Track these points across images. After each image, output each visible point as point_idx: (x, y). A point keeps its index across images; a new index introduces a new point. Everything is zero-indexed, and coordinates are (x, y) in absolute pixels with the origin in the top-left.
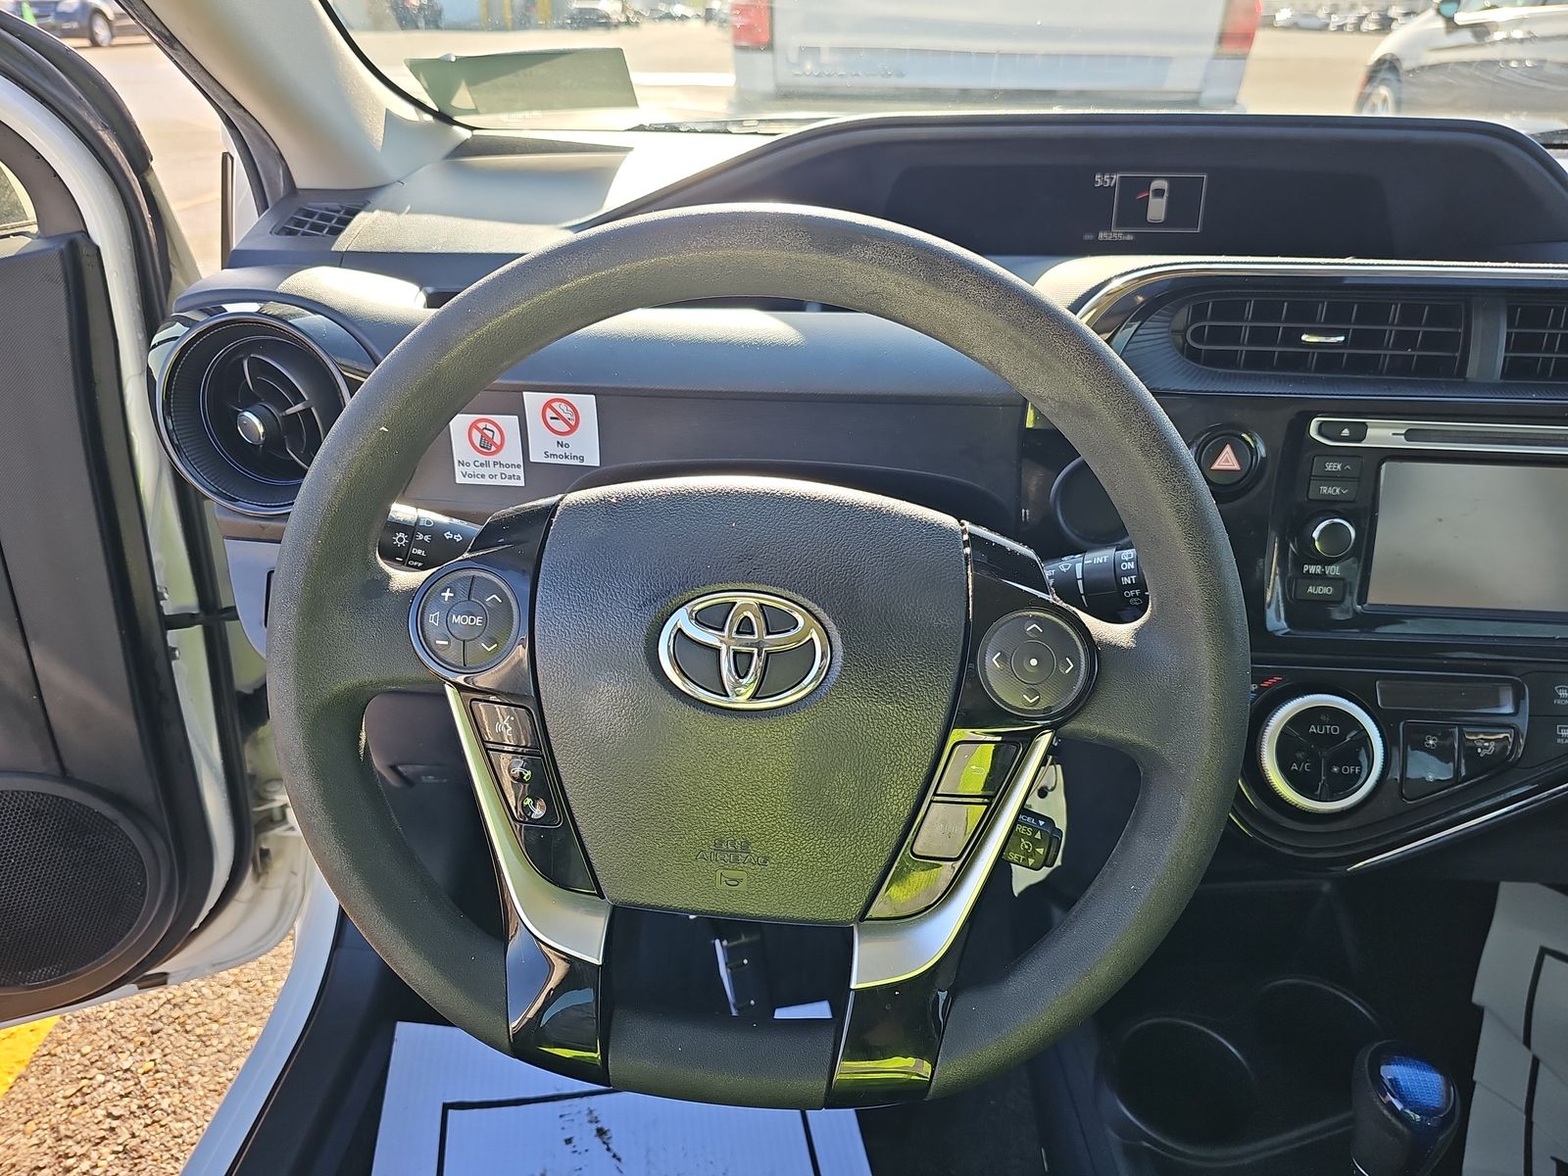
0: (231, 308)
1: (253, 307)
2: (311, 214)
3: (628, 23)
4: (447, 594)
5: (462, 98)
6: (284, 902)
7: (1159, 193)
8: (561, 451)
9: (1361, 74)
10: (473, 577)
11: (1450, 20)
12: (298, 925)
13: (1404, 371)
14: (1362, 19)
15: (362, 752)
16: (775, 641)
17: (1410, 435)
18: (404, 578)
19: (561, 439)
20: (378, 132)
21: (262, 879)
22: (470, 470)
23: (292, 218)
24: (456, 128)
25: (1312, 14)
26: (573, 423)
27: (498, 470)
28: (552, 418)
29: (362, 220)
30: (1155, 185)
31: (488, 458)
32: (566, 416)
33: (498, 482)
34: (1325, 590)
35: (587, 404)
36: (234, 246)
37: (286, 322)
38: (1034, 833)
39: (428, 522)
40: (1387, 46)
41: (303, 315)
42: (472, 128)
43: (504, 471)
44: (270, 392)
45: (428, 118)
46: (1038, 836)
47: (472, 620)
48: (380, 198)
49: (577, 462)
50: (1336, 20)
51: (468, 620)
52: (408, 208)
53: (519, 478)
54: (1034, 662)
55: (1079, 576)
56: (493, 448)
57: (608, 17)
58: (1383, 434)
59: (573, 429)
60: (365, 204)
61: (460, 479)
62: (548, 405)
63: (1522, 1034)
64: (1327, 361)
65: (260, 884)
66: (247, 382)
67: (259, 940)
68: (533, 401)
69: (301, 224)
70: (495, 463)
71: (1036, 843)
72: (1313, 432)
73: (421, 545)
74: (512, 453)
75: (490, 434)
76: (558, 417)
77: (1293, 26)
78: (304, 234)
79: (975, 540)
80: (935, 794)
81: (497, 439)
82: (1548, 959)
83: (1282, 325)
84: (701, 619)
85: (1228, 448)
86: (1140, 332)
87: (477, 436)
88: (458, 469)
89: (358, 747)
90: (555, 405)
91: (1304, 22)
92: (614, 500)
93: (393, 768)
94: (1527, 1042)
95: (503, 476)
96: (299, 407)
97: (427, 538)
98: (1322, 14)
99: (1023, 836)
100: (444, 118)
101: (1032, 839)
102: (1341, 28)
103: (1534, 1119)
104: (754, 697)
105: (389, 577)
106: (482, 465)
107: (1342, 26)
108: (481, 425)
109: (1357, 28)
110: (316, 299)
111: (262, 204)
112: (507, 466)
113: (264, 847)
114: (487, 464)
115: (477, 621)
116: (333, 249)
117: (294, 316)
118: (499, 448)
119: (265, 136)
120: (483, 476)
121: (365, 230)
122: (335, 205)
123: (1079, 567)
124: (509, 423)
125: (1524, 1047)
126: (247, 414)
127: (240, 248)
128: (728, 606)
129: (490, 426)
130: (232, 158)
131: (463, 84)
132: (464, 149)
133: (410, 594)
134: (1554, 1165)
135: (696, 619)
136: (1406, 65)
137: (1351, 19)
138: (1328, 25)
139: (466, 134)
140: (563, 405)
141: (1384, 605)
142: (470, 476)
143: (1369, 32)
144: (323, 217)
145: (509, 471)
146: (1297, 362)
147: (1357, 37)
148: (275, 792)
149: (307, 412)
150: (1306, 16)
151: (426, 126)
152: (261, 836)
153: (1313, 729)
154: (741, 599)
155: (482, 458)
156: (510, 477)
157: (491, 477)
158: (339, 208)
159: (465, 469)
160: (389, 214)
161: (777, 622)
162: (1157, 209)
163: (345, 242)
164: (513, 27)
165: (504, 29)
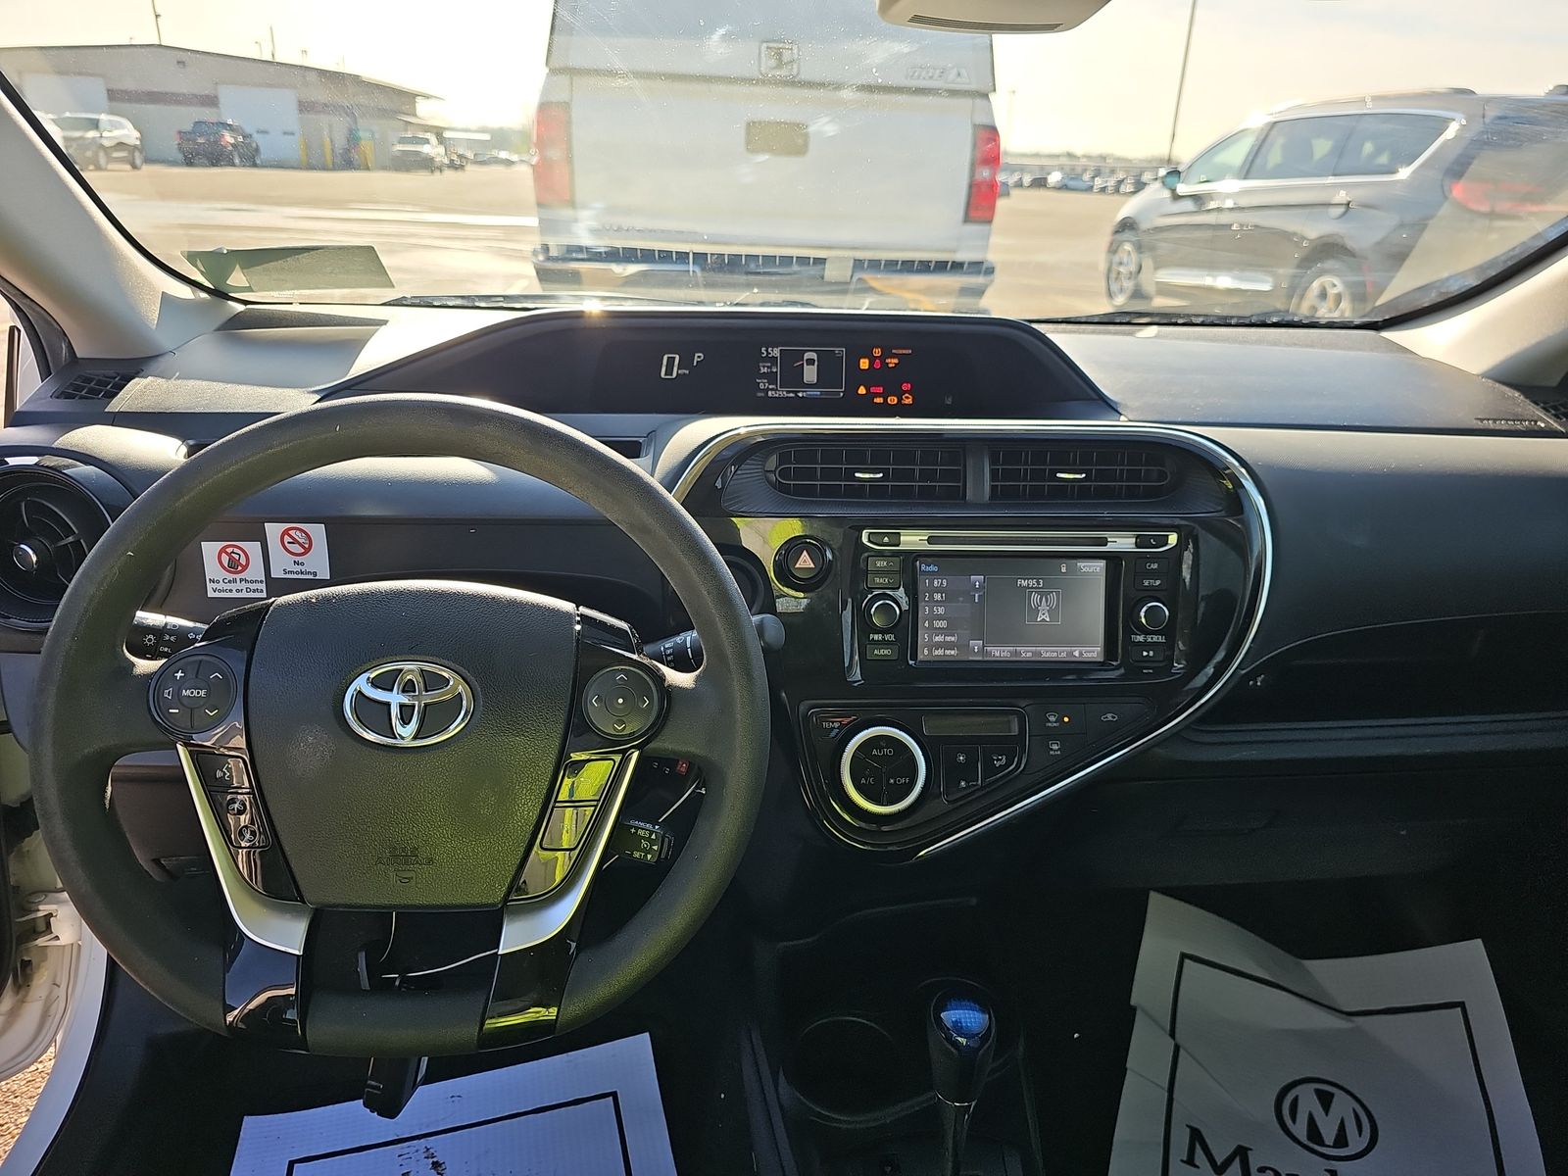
0: (12, 461)
1: (32, 460)
2: (88, 380)
3: (452, 166)
4: (179, 675)
5: (237, 279)
6: (45, 1015)
7: (810, 362)
8: (298, 568)
9: (1109, 228)
10: (201, 661)
11: (1173, 191)
12: (59, 1038)
13: (927, 496)
14: (1120, 182)
15: (107, 802)
16: (430, 697)
17: (931, 540)
18: (144, 666)
19: (297, 559)
20: (152, 313)
21: (22, 993)
22: (219, 586)
23: (71, 384)
24: (230, 302)
25: (1078, 177)
26: (307, 546)
27: (244, 585)
28: (289, 543)
29: (136, 385)
30: (807, 356)
31: (235, 576)
32: (301, 541)
33: (244, 595)
34: (886, 652)
35: (318, 532)
36: (18, 408)
37: (58, 471)
38: (651, 835)
39: (174, 626)
40: (1129, 208)
41: (76, 466)
42: (245, 302)
43: (247, 586)
44: (42, 529)
45: (204, 295)
46: (653, 837)
47: (198, 693)
48: (155, 366)
49: (311, 577)
50: (1098, 182)
51: (195, 693)
52: (178, 374)
53: (262, 591)
54: (621, 701)
55: (689, 646)
56: (240, 568)
57: (432, 159)
58: (913, 540)
59: (307, 551)
60: (139, 372)
61: (211, 594)
62: (286, 532)
63: (1168, 1027)
64: (875, 491)
65: (20, 996)
66: (23, 521)
67: (19, 1054)
68: (273, 530)
69: (79, 388)
70: (241, 580)
71: (652, 842)
72: (865, 540)
73: (168, 644)
74: (256, 571)
75: (237, 557)
76: (294, 541)
77: (1063, 187)
78: (82, 397)
79: (584, 619)
80: (556, 801)
81: (243, 561)
82: (1187, 962)
83: (844, 467)
84: (375, 683)
85: (805, 553)
86: (739, 472)
87: (225, 559)
88: (210, 586)
89: (104, 797)
90: (292, 532)
91: (1071, 183)
92: (314, 600)
93: (157, 861)
94: (1172, 1034)
95: (248, 590)
96: (71, 539)
97: (172, 639)
98: (1086, 177)
99: (643, 838)
100: (220, 294)
101: (649, 839)
102: (1103, 190)
103: (1175, 1096)
104: (415, 738)
105: (133, 665)
106: (230, 582)
107: (1105, 187)
108: (229, 550)
109: (1117, 190)
110: (88, 453)
111: (45, 371)
112: (252, 582)
113: (26, 958)
114: (235, 581)
115: (202, 693)
116: (106, 410)
117: (68, 467)
118: (245, 568)
119: (50, 319)
120: (231, 591)
121: (137, 394)
122: (111, 373)
123: (689, 639)
124: (253, 548)
125: (1169, 1038)
126: (22, 546)
127: (23, 409)
128: (397, 672)
129: (236, 550)
130: (19, 331)
131: (238, 266)
132: (237, 322)
133: (149, 677)
134: (1188, 1130)
135: (372, 683)
136: (1144, 226)
137: (1111, 182)
138: (1092, 187)
139: (240, 308)
140: (298, 533)
141: (930, 662)
142: (220, 591)
143: (1125, 194)
144: (99, 383)
145: (253, 586)
146: (859, 491)
147: (1116, 197)
148: (40, 903)
149: (77, 543)
150: (1072, 179)
151: (203, 302)
152: (23, 946)
153: (875, 752)
154: (407, 666)
155: (231, 577)
156: (254, 591)
157: (238, 591)
158: (115, 375)
159: (215, 586)
160: (160, 380)
161: (432, 682)
162: (810, 374)
163: (119, 404)
164: (335, 168)
165: (325, 168)
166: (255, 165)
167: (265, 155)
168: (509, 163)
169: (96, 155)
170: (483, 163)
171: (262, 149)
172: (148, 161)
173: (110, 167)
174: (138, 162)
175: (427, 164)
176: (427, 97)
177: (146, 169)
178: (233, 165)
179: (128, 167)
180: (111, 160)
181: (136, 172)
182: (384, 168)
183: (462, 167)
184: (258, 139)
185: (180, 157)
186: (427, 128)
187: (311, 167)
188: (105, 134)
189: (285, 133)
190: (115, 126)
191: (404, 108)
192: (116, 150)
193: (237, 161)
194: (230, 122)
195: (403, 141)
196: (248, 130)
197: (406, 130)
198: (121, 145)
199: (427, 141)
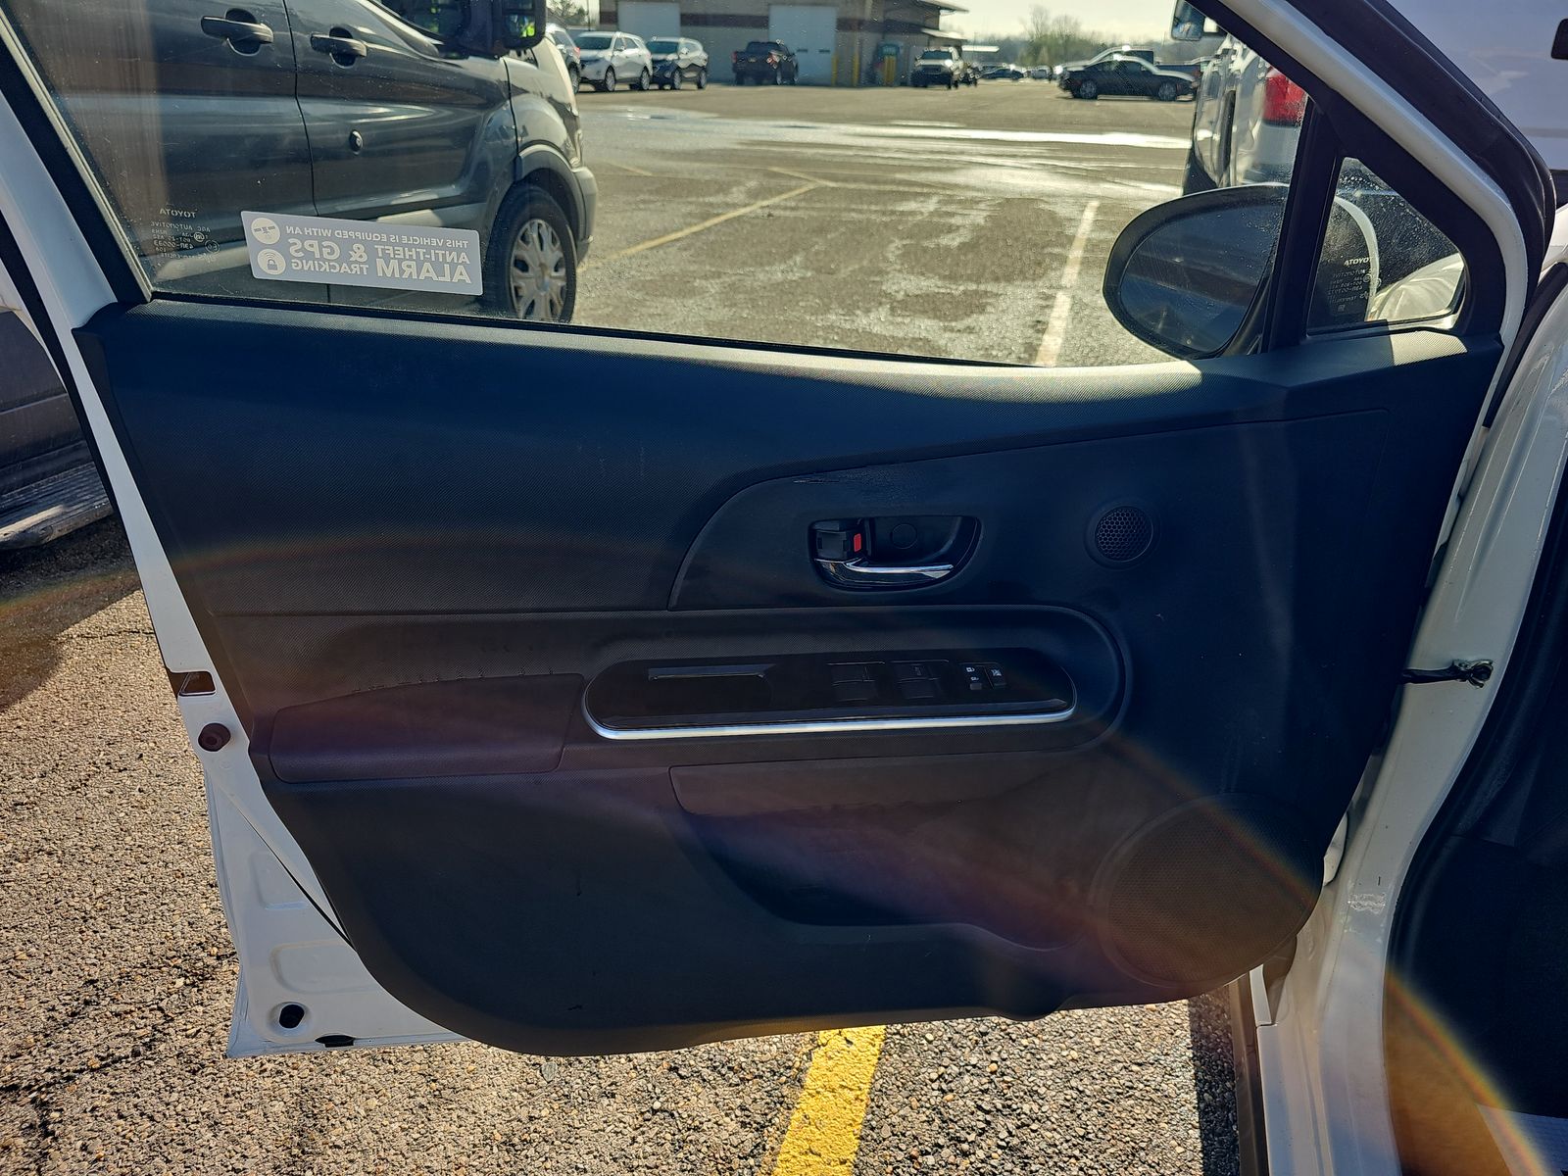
57: (952, 73)
164: (860, 85)
165: (851, 86)
166: (792, 84)
167: (803, 73)
168: (1017, 76)
169: (673, 75)
170: (993, 77)
171: (800, 68)
172: (709, 81)
173: (683, 86)
174: (703, 81)
175: (945, 79)
176: (951, 9)
177: (710, 88)
178: (775, 84)
179: (695, 87)
180: (683, 80)
181: (701, 91)
182: (903, 84)
183: (975, 81)
184: (799, 58)
185: (733, 76)
186: (948, 42)
187: (839, 85)
188: (682, 57)
189: (821, 51)
190: (691, 49)
191: (928, 22)
192: (689, 71)
193: (779, 80)
194: (778, 42)
195: (925, 56)
196: (792, 49)
197: (929, 45)
198: (692, 67)
199: (949, 56)
